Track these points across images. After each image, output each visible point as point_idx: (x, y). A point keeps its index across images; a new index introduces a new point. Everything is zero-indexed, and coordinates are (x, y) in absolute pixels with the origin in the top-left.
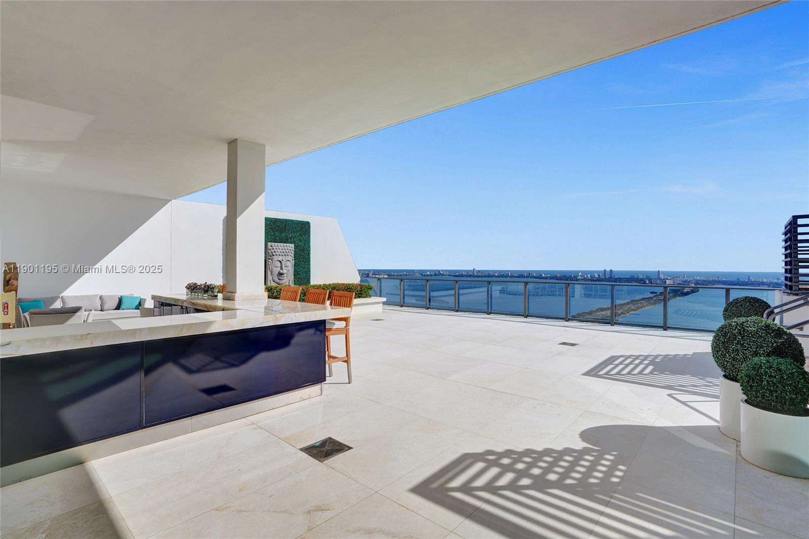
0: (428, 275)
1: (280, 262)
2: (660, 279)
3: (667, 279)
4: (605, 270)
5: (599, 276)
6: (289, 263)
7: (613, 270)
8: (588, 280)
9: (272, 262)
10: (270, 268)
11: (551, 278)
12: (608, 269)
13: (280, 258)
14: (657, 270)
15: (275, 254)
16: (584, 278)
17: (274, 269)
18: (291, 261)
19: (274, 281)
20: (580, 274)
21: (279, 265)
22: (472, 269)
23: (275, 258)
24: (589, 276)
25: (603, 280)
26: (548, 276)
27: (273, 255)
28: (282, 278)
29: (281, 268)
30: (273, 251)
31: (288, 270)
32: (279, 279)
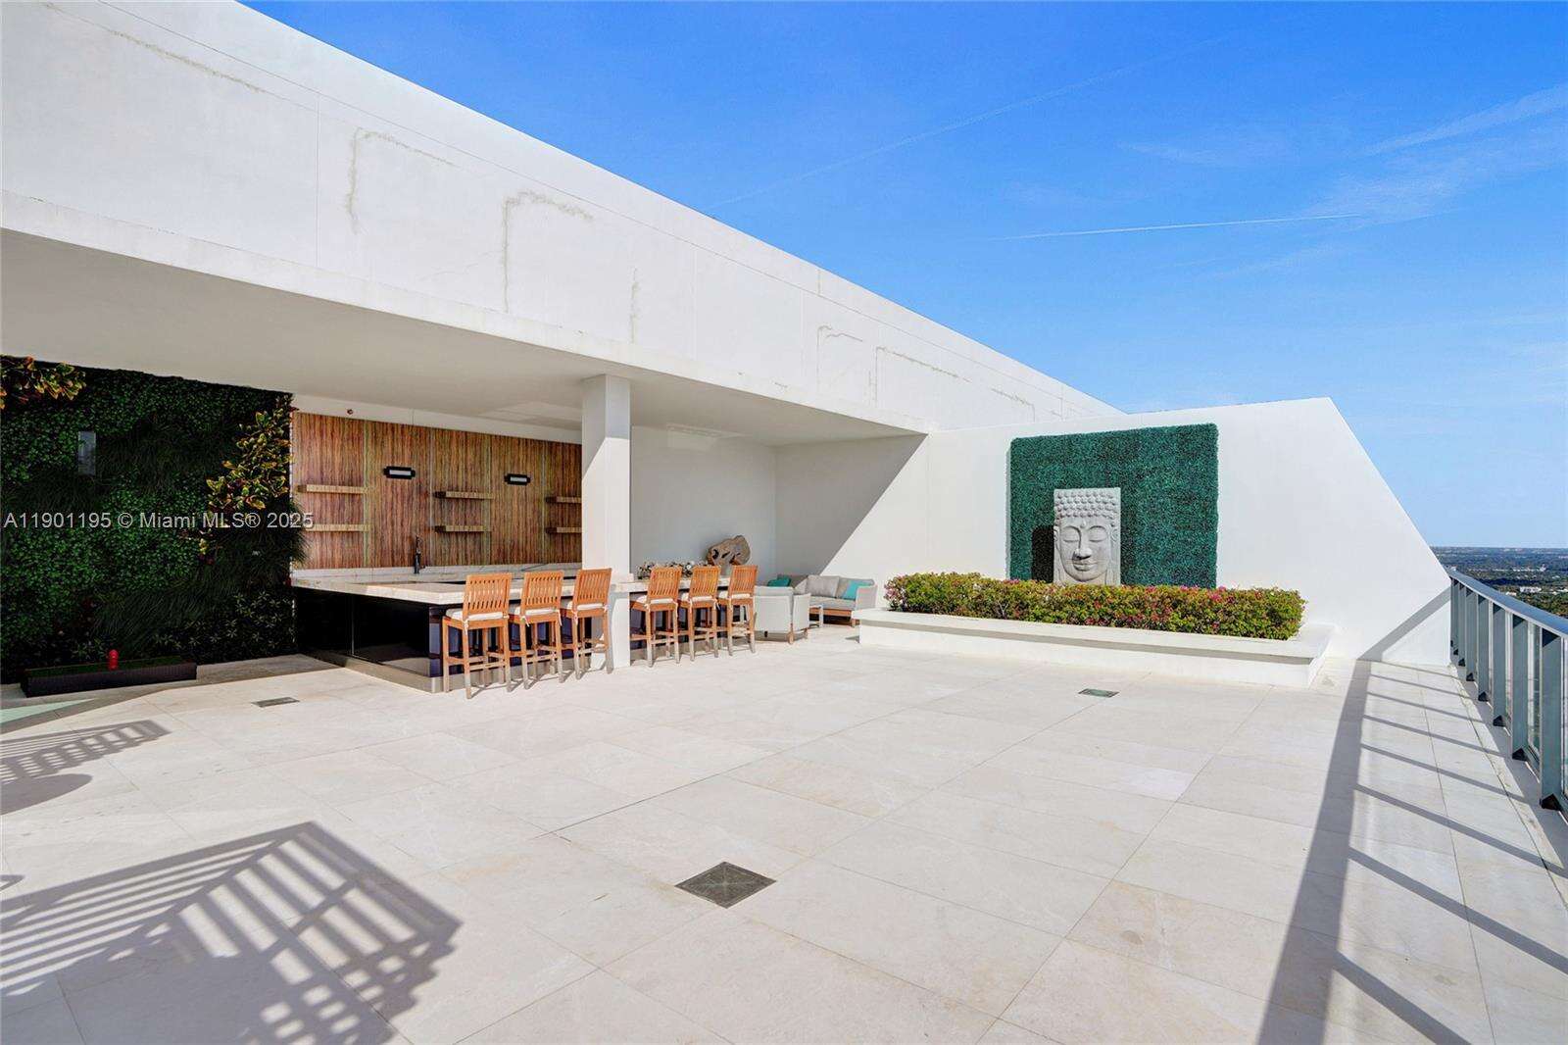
1: (1078, 530)
6: (1099, 534)
9: (1062, 532)
10: (1057, 543)
13: (1077, 524)
15: (1065, 514)
17: (1066, 546)
18: (1108, 527)
19: (1068, 573)
21: (1075, 536)
23: (1065, 522)
27: (1063, 517)
28: (1085, 567)
29: (1080, 546)
30: (1062, 507)
31: (1100, 549)
32: (1077, 569)
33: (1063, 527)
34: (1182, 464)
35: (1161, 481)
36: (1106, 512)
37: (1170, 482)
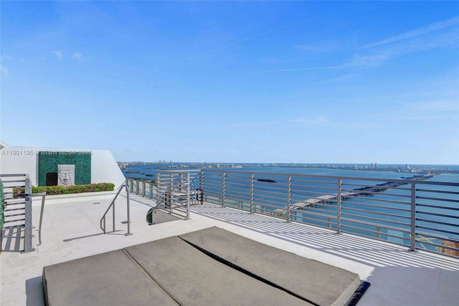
0: (265, 166)
1: (65, 174)
2: (408, 169)
3: (412, 169)
4: (372, 164)
5: (368, 167)
6: (71, 174)
7: (377, 163)
8: (361, 170)
9: (60, 174)
10: (59, 177)
11: (338, 168)
12: (374, 163)
13: (65, 172)
14: (406, 164)
15: (61, 170)
16: (359, 168)
17: (61, 177)
18: (73, 173)
19: (62, 183)
20: (356, 166)
21: (64, 175)
22: (291, 163)
23: (62, 172)
24: (362, 167)
25: (371, 170)
26: (337, 167)
27: (61, 171)
28: (66, 181)
29: (66, 177)
30: (60, 169)
31: (71, 177)
32: (65, 182)
33: (61, 173)
34: (85, 160)
35: (80, 163)
36: (72, 170)
37: (82, 163)
